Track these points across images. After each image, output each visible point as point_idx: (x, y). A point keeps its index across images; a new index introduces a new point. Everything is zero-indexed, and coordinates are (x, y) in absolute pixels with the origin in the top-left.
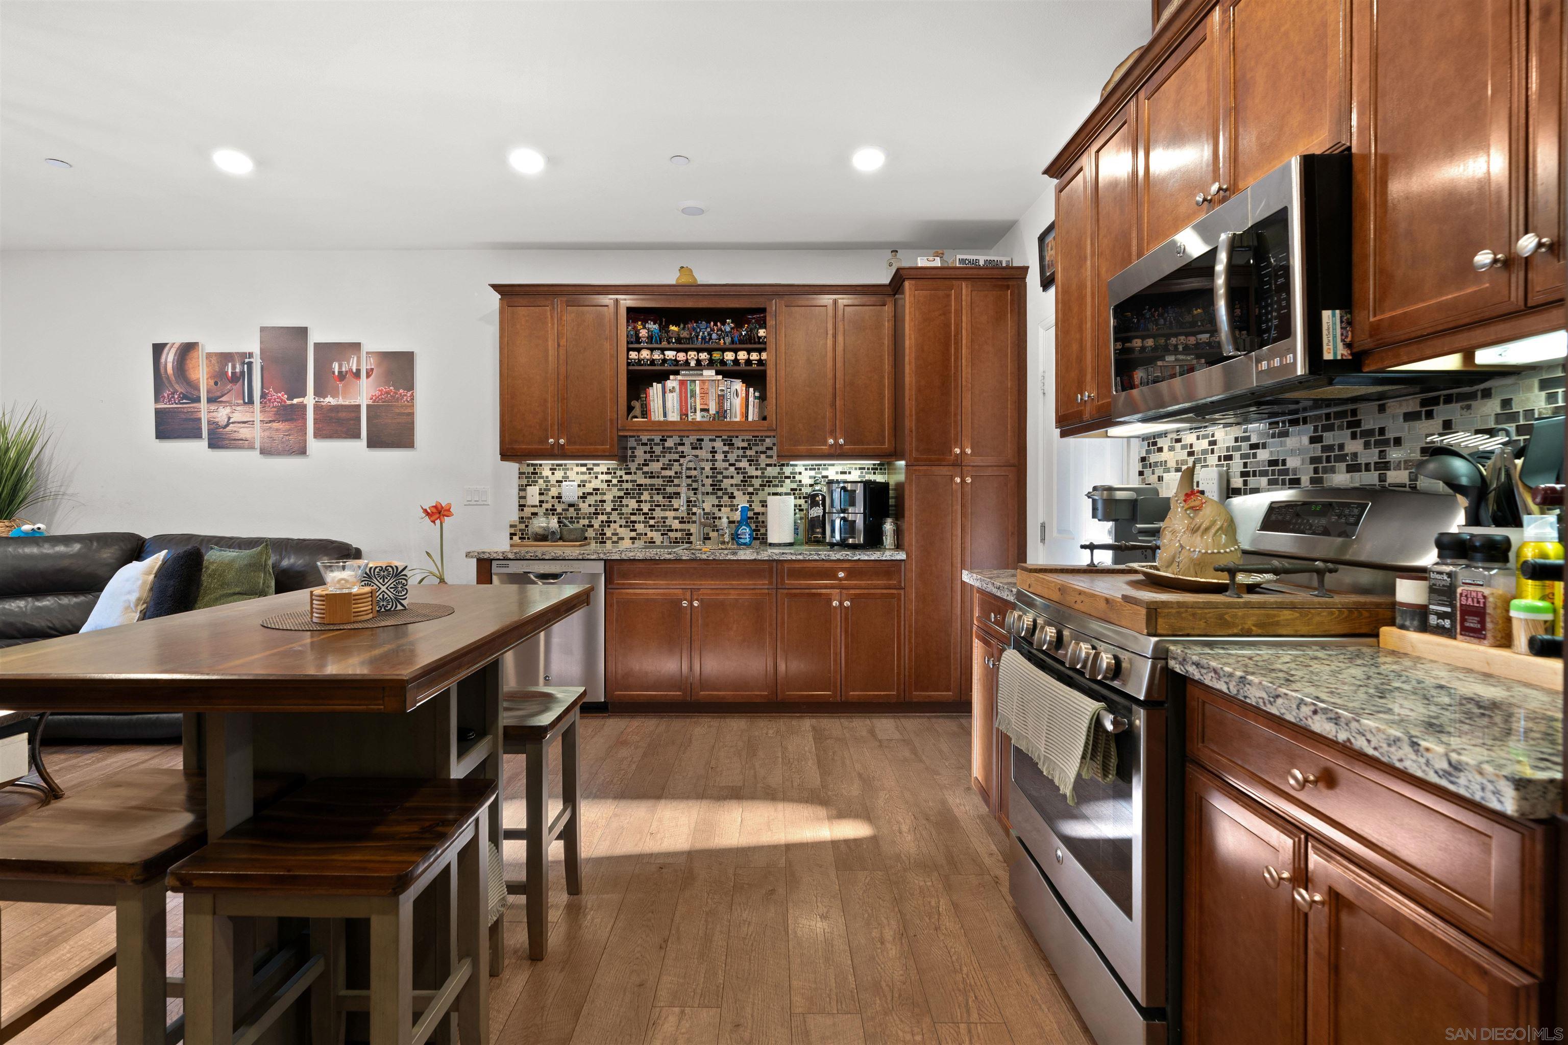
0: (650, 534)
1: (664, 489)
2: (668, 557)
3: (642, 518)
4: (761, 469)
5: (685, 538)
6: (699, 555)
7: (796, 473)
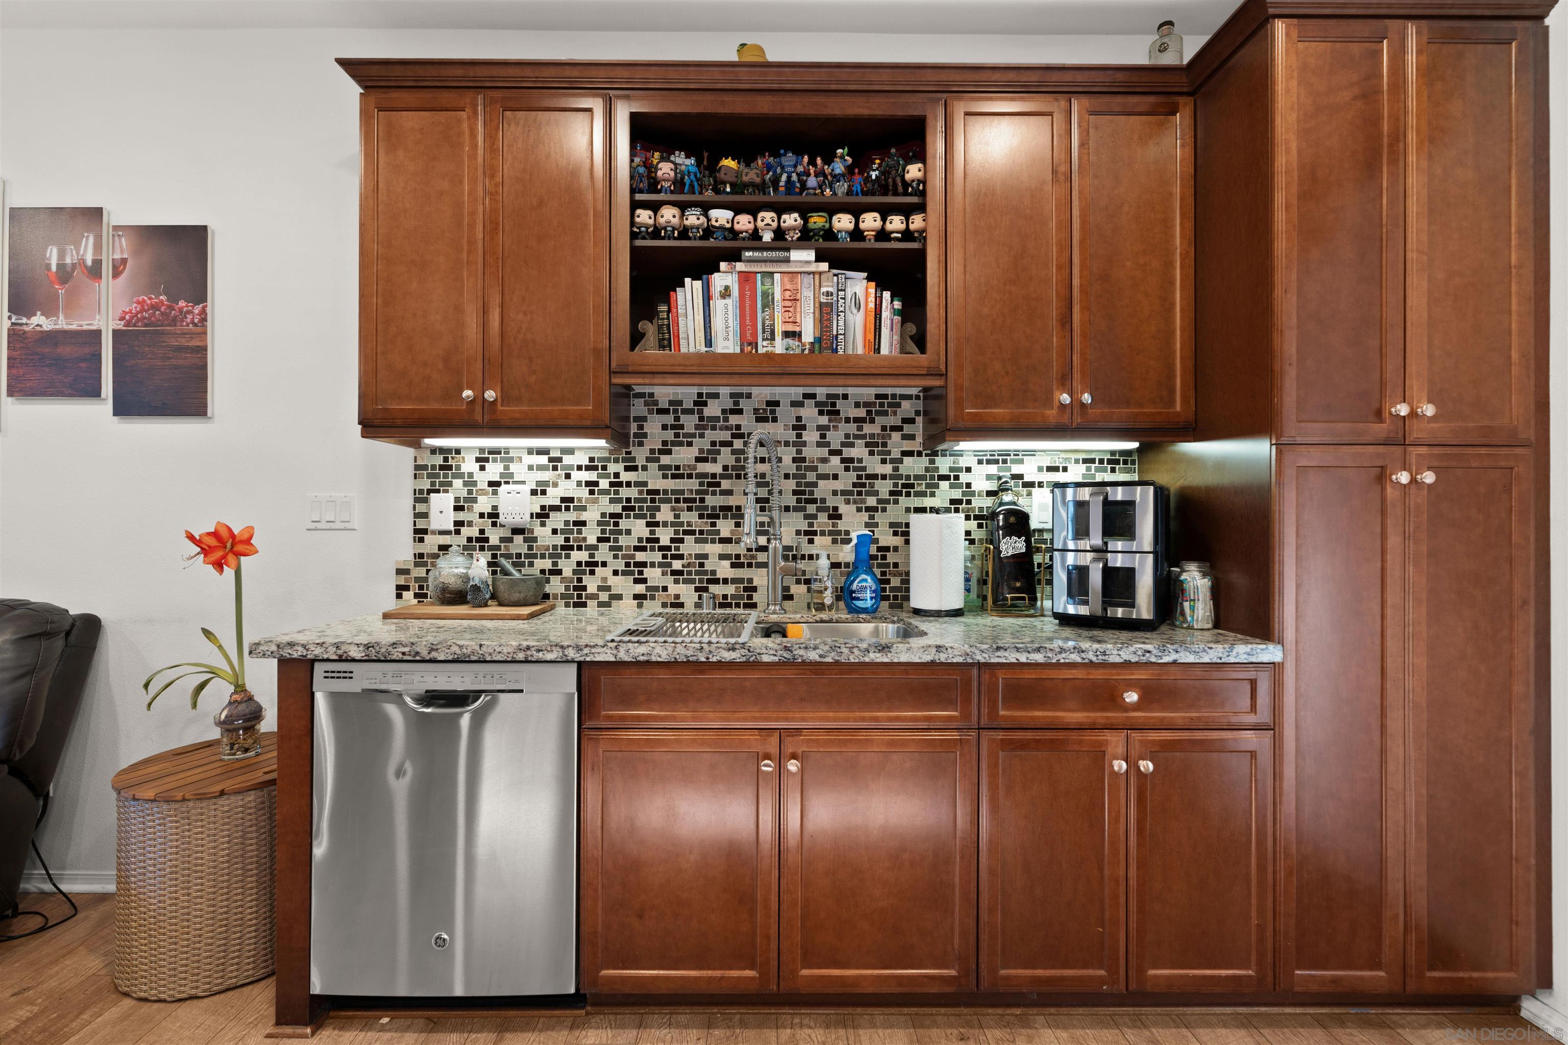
0: (673, 589)
1: (702, 500)
2: (728, 656)
3: (657, 557)
4: (893, 461)
5: (742, 597)
6: (802, 652)
7: (960, 469)
